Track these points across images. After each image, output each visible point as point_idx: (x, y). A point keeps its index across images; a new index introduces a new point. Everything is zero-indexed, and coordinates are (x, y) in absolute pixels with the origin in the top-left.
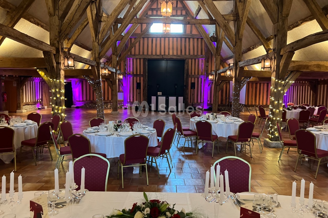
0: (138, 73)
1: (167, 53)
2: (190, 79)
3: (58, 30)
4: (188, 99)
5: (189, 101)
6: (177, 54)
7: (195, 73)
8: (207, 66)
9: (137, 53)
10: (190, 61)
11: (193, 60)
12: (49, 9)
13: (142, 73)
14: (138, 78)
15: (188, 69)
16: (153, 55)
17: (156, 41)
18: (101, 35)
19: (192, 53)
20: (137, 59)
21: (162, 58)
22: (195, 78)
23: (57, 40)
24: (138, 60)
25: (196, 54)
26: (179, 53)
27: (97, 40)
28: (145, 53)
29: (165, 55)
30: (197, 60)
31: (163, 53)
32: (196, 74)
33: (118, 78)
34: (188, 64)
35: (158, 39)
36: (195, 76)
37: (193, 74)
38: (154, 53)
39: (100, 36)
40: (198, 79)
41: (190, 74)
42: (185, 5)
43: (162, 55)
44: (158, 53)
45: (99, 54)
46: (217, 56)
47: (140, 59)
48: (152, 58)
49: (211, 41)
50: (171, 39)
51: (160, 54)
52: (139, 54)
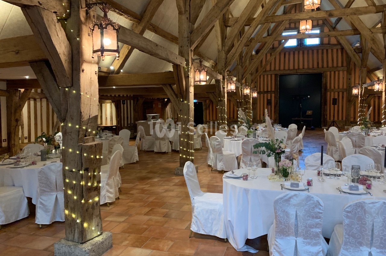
0: (269, 90)
1: (301, 67)
2: (328, 93)
3: (224, 62)
4: (327, 115)
5: (328, 119)
6: (313, 67)
7: (334, 87)
8: (350, 79)
9: (268, 68)
10: (328, 73)
11: (333, 73)
12: (219, 46)
13: (273, 90)
14: (269, 95)
15: (326, 83)
16: (287, 70)
17: (289, 55)
18: (244, 58)
19: (330, 65)
20: (267, 75)
21: (295, 72)
22: (334, 93)
23: (224, 69)
24: (269, 76)
25: (335, 65)
26: (315, 66)
27: (241, 63)
28: (277, 68)
29: (299, 69)
30: (337, 73)
31: (296, 67)
32: (336, 87)
33: (252, 96)
34: (326, 77)
35: (292, 53)
36: (335, 90)
37: (332, 87)
38: (287, 68)
40: (339, 93)
41: (328, 88)
43: (296, 70)
44: (291, 67)
45: (242, 76)
46: (362, 68)
47: (271, 75)
48: (285, 73)
49: (355, 53)
51: (294, 69)
52: (270, 70)
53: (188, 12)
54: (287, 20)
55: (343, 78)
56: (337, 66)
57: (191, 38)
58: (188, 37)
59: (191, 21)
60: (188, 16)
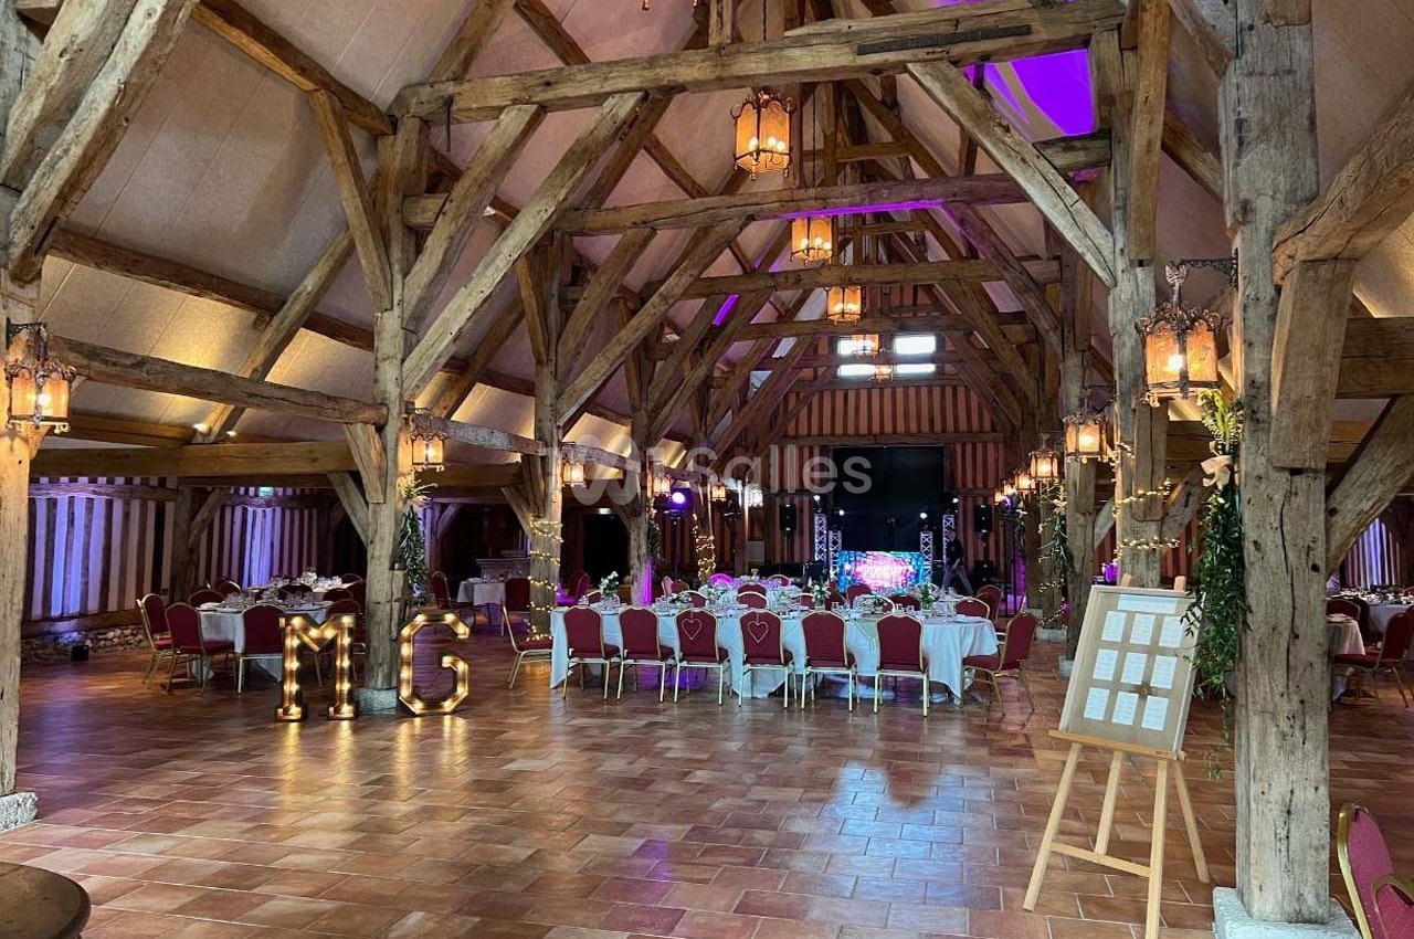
1: (888, 428)
6: (919, 431)
7: (974, 482)
8: (1010, 464)
9: (803, 431)
10: (959, 448)
11: (970, 447)
15: (953, 473)
16: (850, 436)
17: (858, 395)
19: (963, 425)
20: (801, 448)
21: (873, 442)
24: (807, 451)
25: (975, 428)
26: (925, 427)
28: (827, 430)
29: (881, 433)
30: (980, 447)
31: (875, 429)
34: (953, 456)
35: (864, 393)
36: (976, 492)
37: (970, 485)
38: (851, 432)
39: (709, 417)
41: (960, 485)
42: (937, 299)
43: (875, 435)
44: (863, 429)
48: (846, 443)
50: (900, 391)
51: (870, 433)
52: (809, 435)
53: (553, 363)
54: (807, 334)
55: (997, 460)
56: (981, 431)
57: (558, 407)
58: (551, 405)
59: (558, 378)
60: (553, 369)
